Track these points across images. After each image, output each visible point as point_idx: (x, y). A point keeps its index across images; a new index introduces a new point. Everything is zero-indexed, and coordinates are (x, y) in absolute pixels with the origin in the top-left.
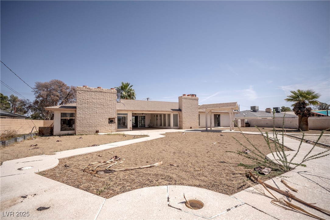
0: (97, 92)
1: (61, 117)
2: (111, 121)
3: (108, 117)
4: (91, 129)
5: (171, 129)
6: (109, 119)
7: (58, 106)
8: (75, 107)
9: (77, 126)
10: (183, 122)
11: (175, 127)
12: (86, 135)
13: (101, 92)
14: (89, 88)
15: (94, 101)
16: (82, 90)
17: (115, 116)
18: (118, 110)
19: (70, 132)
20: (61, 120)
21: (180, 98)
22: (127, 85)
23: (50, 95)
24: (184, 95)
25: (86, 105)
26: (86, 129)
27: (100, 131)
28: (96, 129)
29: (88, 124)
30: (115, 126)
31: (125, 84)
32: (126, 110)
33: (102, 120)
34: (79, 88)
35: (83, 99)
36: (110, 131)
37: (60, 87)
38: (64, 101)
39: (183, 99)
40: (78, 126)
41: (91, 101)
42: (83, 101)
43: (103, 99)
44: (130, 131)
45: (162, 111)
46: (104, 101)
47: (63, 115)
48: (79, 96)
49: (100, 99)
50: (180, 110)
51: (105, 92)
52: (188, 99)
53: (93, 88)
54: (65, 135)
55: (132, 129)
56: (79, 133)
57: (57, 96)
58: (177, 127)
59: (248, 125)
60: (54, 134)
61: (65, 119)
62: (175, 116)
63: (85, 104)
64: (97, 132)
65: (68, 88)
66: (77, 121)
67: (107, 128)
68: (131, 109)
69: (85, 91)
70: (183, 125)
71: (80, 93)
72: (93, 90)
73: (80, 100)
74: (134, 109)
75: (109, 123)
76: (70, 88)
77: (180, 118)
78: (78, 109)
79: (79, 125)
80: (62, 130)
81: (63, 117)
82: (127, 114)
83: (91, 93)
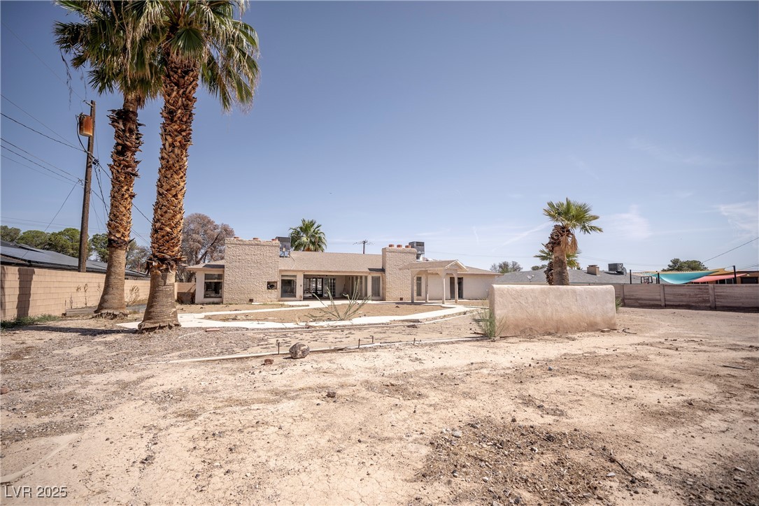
0: (252, 245)
1: (206, 279)
2: (271, 286)
3: (267, 281)
4: (242, 296)
5: (369, 299)
6: (269, 283)
7: (201, 266)
8: (223, 267)
10: (388, 290)
11: (374, 298)
12: (237, 304)
13: (258, 245)
15: (247, 257)
16: (233, 244)
17: (277, 279)
18: (281, 271)
19: (216, 300)
20: (205, 283)
21: (384, 250)
22: (312, 224)
23: (188, 240)
24: (391, 246)
25: (238, 264)
26: (236, 297)
27: (255, 299)
28: (249, 296)
29: (239, 289)
30: (276, 293)
31: (307, 222)
32: (293, 271)
33: (258, 284)
34: (229, 240)
36: (269, 300)
37: (205, 225)
38: (209, 250)
39: (387, 253)
40: (226, 292)
41: (243, 258)
42: (233, 257)
43: (261, 254)
44: (301, 301)
45: (351, 272)
46: (261, 257)
47: (207, 276)
48: (229, 250)
49: (256, 255)
50: (383, 270)
51: (264, 246)
52: (396, 252)
53: (248, 240)
54: (210, 304)
55: (303, 299)
56: (227, 301)
57: (199, 242)
58: (378, 298)
60: (196, 302)
61: (210, 282)
62: (376, 281)
63: (236, 262)
64: (251, 301)
65: (215, 228)
66: (225, 285)
67: (265, 296)
68: (302, 269)
69: (236, 244)
70: (387, 294)
71: (229, 248)
72: (247, 243)
73: (229, 257)
74: (306, 269)
75: (268, 288)
76: (220, 227)
77: (383, 283)
78: (226, 269)
79: (228, 291)
80: (205, 297)
81: (208, 279)
82: (295, 276)
83: (244, 246)
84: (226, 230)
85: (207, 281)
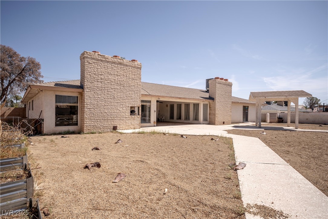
1: (56, 102)
3: (130, 106)
4: (106, 124)
5: (200, 124)
6: (131, 108)
8: (82, 87)
9: (86, 118)
10: (217, 115)
11: (204, 122)
12: (100, 133)
13: (121, 64)
14: (103, 56)
15: (110, 78)
16: (94, 59)
17: (138, 104)
18: (142, 95)
19: (71, 128)
20: (57, 108)
25: (100, 85)
26: (99, 124)
27: (118, 126)
28: (112, 123)
29: (102, 115)
30: (137, 118)
32: (151, 96)
33: (121, 109)
34: (89, 54)
35: (95, 74)
36: (132, 127)
39: (217, 84)
41: (106, 77)
42: (95, 76)
43: (124, 76)
44: (154, 126)
46: (124, 79)
47: (59, 98)
49: (119, 75)
50: (212, 98)
51: (127, 65)
52: (222, 84)
53: (109, 56)
55: (155, 125)
56: (89, 129)
58: (206, 122)
59: (281, 120)
60: (45, 132)
63: (98, 81)
64: (115, 128)
65: (22, 60)
66: (86, 109)
67: (129, 122)
68: (156, 94)
69: (98, 60)
70: (216, 119)
71: (89, 63)
72: (109, 60)
73: (90, 75)
74: (160, 95)
76: (27, 60)
77: (210, 110)
79: (89, 117)
80: (57, 125)
81: (60, 102)
82: (150, 102)
83: (106, 64)
84: (33, 62)
85: (59, 104)
